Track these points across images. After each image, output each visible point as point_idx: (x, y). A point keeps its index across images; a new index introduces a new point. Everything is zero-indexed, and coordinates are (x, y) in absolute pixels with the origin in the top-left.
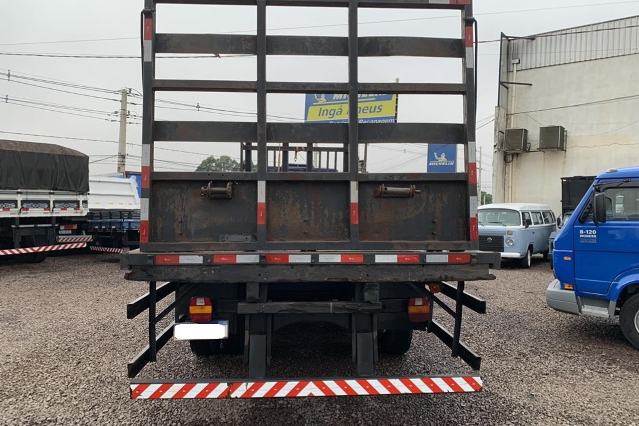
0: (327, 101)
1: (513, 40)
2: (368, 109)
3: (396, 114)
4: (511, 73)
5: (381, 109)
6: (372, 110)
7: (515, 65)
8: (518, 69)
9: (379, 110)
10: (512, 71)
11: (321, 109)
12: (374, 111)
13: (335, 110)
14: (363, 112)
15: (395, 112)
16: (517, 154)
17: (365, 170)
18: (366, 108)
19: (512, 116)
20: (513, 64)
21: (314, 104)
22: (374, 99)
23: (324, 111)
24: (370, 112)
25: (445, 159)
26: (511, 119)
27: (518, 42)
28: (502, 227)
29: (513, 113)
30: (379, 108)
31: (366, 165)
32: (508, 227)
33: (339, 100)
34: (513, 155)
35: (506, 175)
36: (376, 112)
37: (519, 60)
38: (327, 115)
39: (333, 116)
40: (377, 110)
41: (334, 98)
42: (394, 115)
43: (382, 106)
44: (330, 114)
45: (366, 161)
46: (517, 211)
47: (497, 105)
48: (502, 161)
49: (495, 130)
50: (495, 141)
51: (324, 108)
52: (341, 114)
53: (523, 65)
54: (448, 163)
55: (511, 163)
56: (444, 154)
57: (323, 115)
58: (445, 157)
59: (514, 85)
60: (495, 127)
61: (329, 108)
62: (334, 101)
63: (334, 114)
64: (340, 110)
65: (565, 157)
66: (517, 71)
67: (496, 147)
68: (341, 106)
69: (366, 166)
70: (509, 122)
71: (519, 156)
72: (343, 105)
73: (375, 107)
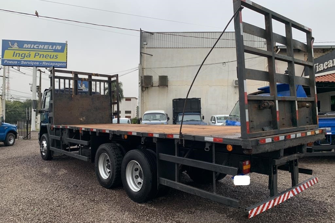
0: (19, 48)
1: (144, 33)
2: (48, 56)
3: (67, 61)
4: (143, 49)
5: (57, 57)
6: (52, 57)
7: (145, 45)
8: (146, 47)
9: (56, 58)
10: (144, 48)
11: (14, 52)
12: (53, 58)
13: (25, 54)
14: (45, 57)
15: (66, 60)
16: (147, 87)
17: (41, 91)
18: (47, 56)
19: (145, 69)
20: (144, 44)
21: (9, 49)
22: (53, 51)
23: (17, 54)
24: (50, 58)
25: (85, 87)
26: (144, 70)
27: (146, 35)
28: (159, 121)
29: (145, 68)
30: (56, 56)
31: (41, 88)
32: (161, 121)
33: (28, 48)
34: (145, 88)
35: (143, 97)
36: (54, 58)
37: (147, 43)
38: (19, 56)
39: (24, 58)
40: (54, 57)
41: (24, 47)
42: (66, 62)
43: (58, 55)
44: (22, 56)
45: (41, 87)
46: (163, 114)
47: (139, 63)
48: (141, 90)
49: (139, 75)
50: (139, 81)
51: (17, 52)
52: (29, 57)
53: (148, 46)
54: (86, 90)
55: (144, 92)
56: (84, 84)
57: (16, 56)
58: (85, 86)
59: (145, 54)
60: (139, 74)
61: (21, 52)
62: (24, 48)
63: (24, 57)
64: (29, 55)
65: (167, 90)
66: (146, 48)
67: (140, 84)
68: (30, 52)
69: (41, 90)
70: (143, 72)
71: (148, 88)
72: (31, 52)
73: (54, 55)
